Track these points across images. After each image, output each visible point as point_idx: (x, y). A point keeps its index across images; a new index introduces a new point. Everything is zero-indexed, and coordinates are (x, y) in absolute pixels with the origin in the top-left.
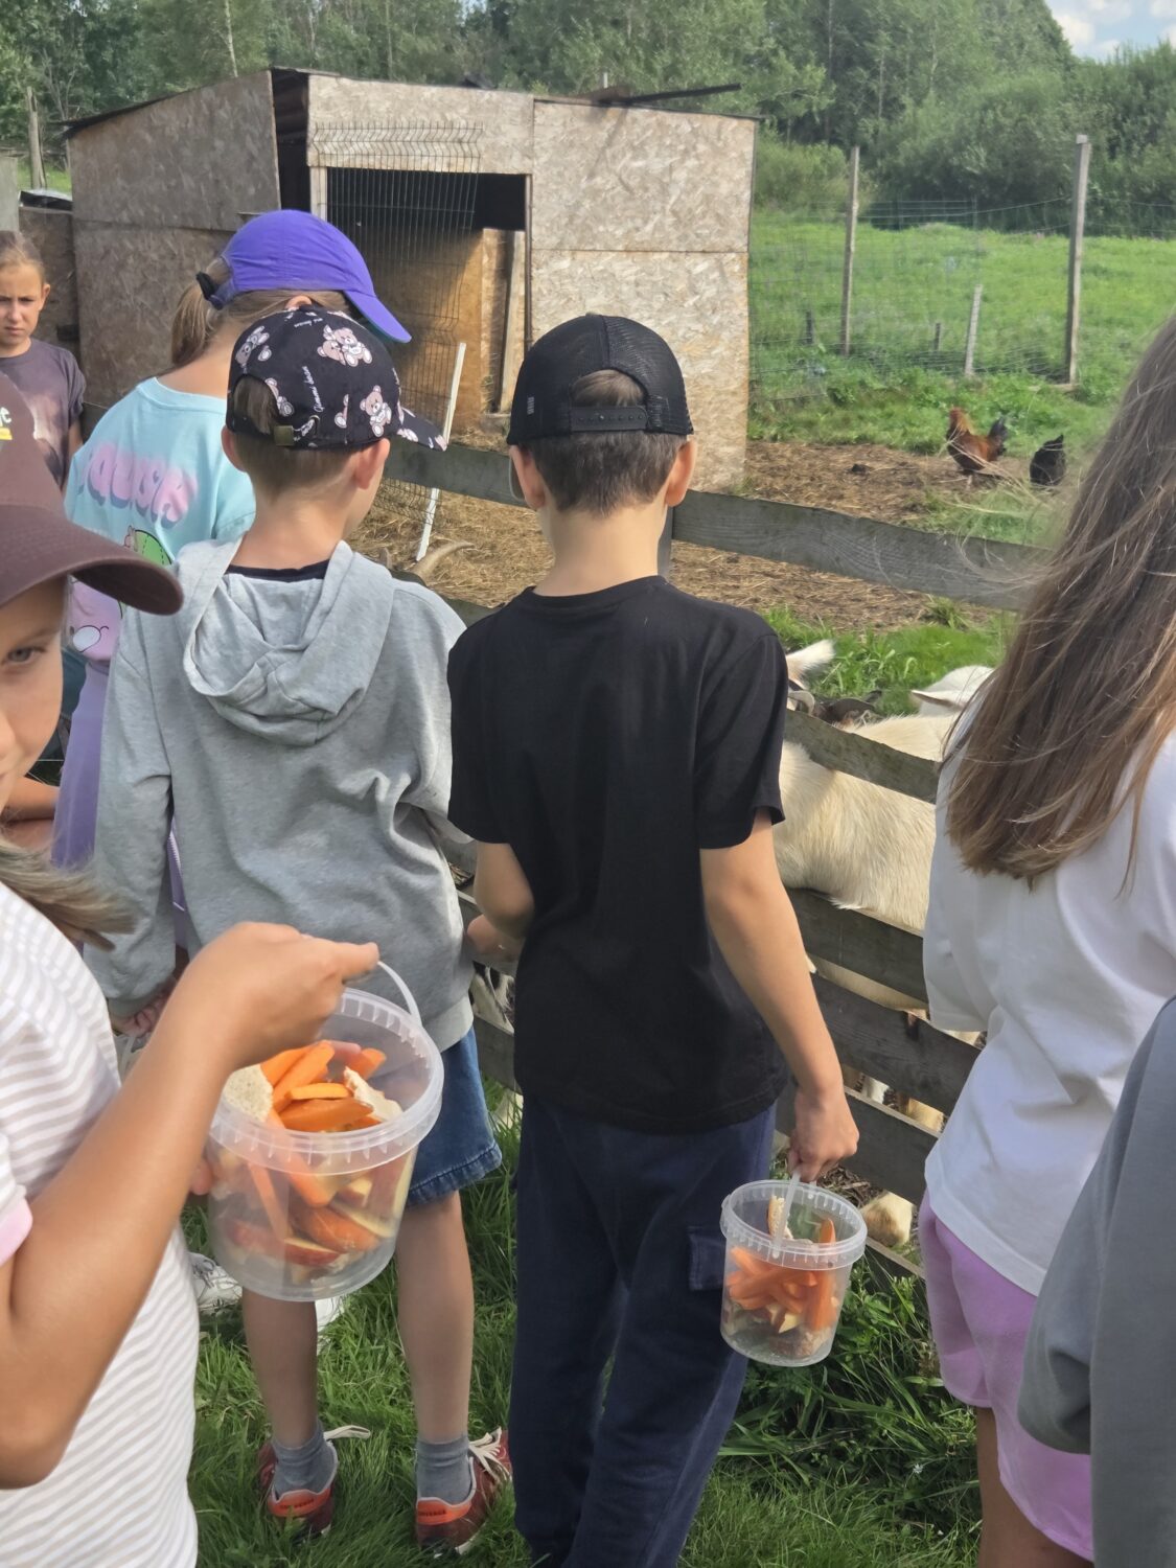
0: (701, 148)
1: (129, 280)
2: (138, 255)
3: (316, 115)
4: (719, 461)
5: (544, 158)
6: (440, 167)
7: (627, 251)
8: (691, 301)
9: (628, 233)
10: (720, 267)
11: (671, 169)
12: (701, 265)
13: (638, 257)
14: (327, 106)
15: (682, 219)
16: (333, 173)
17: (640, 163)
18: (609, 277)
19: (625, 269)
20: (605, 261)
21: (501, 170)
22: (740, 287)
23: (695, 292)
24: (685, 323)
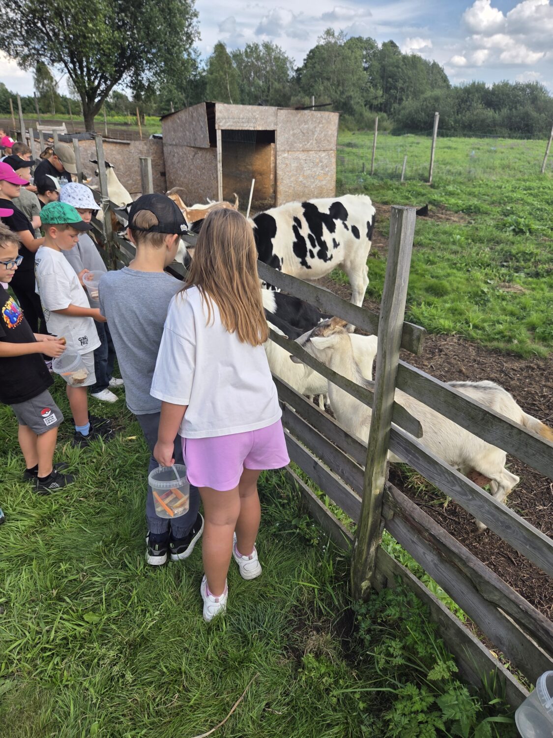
0: (324, 121)
1: (176, 160)
2: (177, 153)
3: (218, 115)
5: (280, 125)
6: (253, 129)
7: (303, 151)
8: (320, 164)
9: (303, 146)
10: (328, 155)
11: (315, 127)
12: (323, 154)
13: (306, 153)
14: (220, 112)
15: (318, 142)
16: (222, 131)
17: (306, 126)
18: (298, 159)
19: (302, 156)
20: (297, 154)
21: (268, 129)
22: (334, 160)
23: (321, 162)
24: (318, 171)
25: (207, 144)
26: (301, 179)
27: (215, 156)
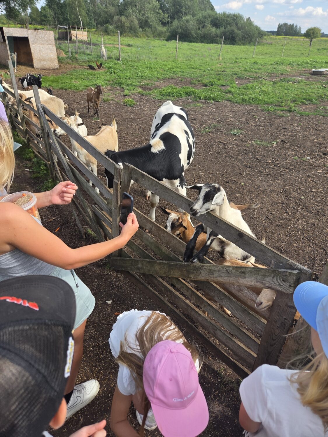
0: (47, 34)
3: (4, 31)
4: (55, 65)
5: (30, 35)
6: (18, 36)
9: (41, 42)
10: (52, 46)
11: (44, 36)
12: (50, 46)
13: (42, 45)
14: (6, 30)
15: (47, 41)
16: (7, 37)
17: (41, 35)
18: (39, 47)
19: (41, 46)
20: (38, 45)
21: (25, 36)
22: (55, 48)
23: (49, 48)
24: (49, 51)
25: (2, 41)
26: (42, 54)
27: (6, 45)
